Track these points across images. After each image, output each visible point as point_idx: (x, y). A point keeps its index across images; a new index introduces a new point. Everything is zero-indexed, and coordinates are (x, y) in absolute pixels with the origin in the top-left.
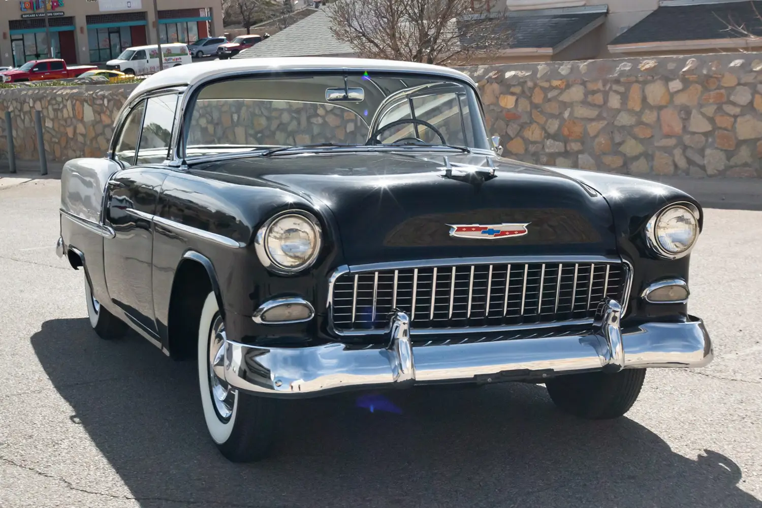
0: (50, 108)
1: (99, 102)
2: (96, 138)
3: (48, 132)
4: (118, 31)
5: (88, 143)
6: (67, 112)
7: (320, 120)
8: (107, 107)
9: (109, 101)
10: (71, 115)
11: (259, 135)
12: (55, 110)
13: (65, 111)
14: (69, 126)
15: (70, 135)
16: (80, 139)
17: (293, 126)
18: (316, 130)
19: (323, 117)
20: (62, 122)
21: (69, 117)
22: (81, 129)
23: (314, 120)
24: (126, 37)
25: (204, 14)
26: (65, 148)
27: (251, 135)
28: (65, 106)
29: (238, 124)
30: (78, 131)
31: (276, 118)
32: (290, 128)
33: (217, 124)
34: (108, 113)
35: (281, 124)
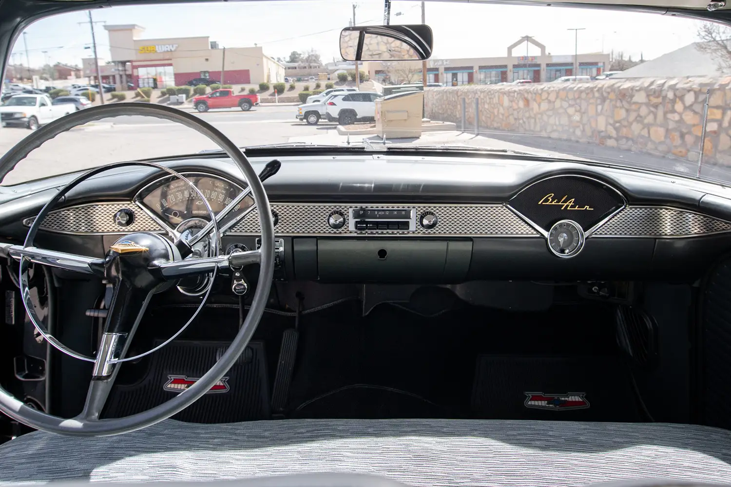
0: (487, 97)
1: (512, 94)
2: (508, 116)
3: (485, 111)
4: (560, 71)
5: (504, 119)
6: (495, 100)
7: (676, 117)
8: (516, 98)
9: (518, 94)
10: (497, 102)
11: (618, 125)
12: (490, 98)
13: (494, 99)
14: (496, 108)
15: (496, 114)
16: (501, 116)
17: (650, 119)
18: (671, 125)
19: (680, 114)
20: (492, 106)
21: (496, 103)
22: (501, 111)
23: (670, 116)
24: (563, 72)
25: (600, 65)
26: (493, 121)
27: (611, 124)
28: (495, 96)
29: (601, 113)
30: (500, 111)
31: (635, 111)
32: (646, 121)
33: (584, 113)
34: (516, 101)
35: (639, 116)
